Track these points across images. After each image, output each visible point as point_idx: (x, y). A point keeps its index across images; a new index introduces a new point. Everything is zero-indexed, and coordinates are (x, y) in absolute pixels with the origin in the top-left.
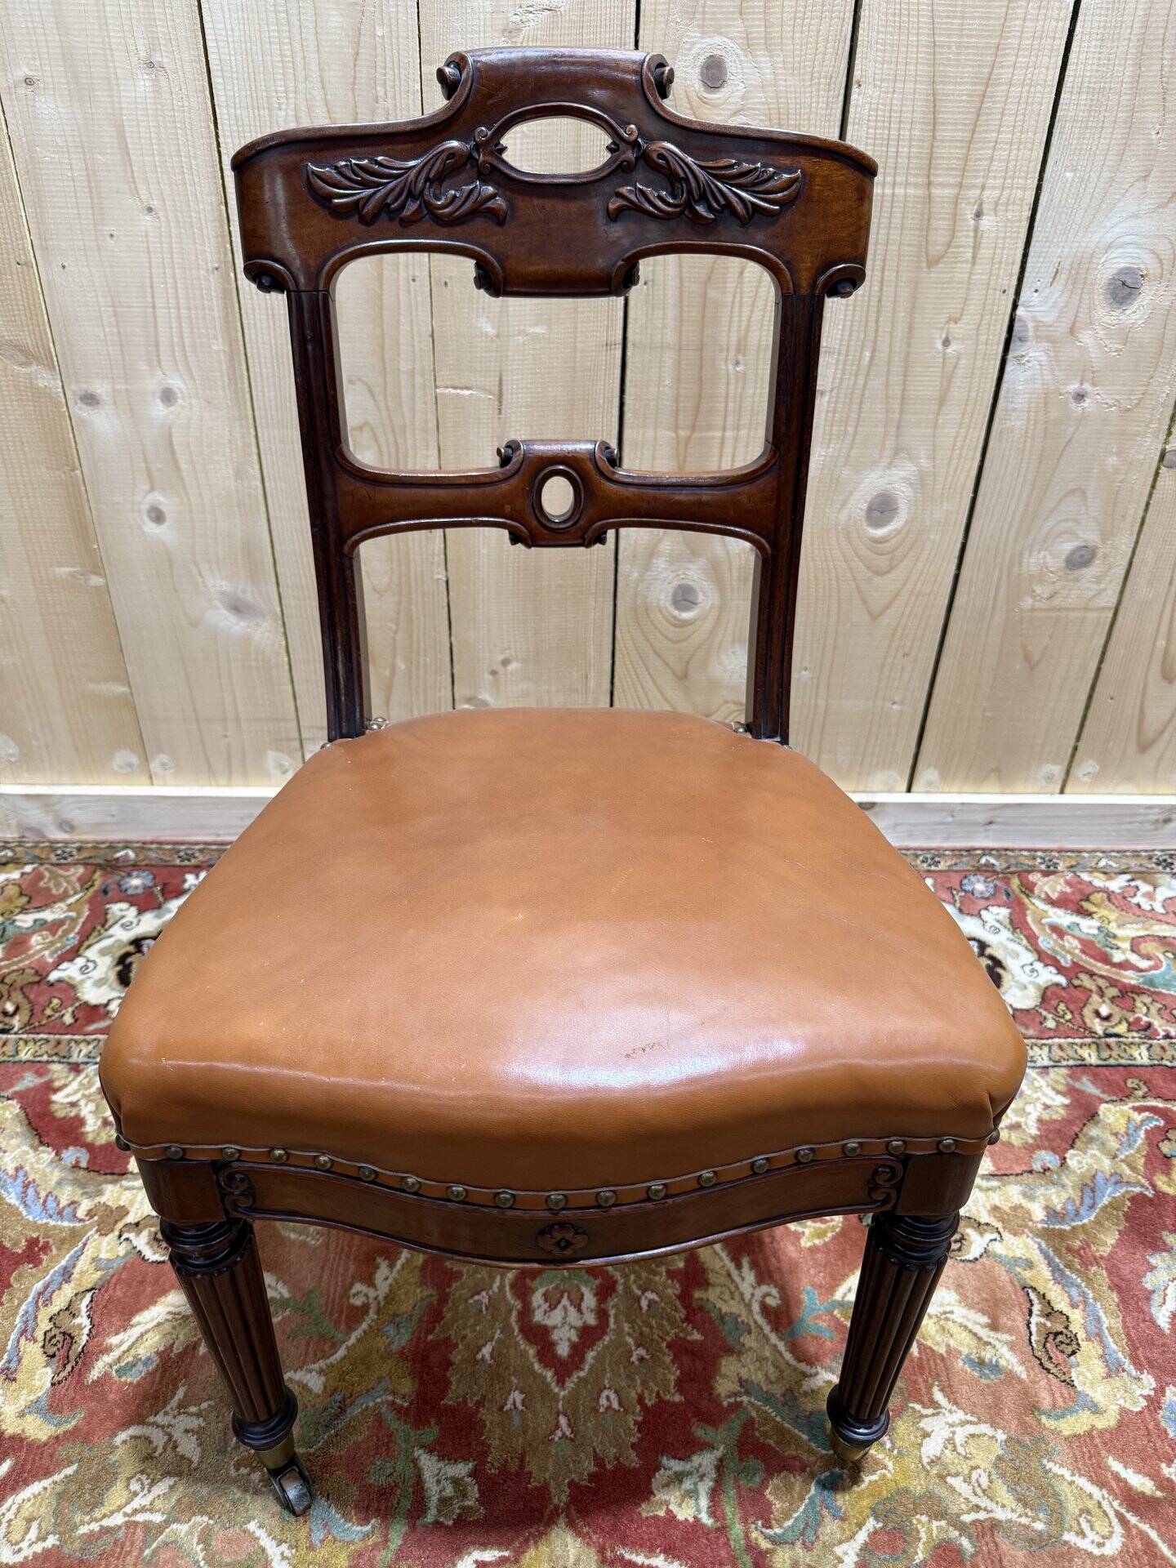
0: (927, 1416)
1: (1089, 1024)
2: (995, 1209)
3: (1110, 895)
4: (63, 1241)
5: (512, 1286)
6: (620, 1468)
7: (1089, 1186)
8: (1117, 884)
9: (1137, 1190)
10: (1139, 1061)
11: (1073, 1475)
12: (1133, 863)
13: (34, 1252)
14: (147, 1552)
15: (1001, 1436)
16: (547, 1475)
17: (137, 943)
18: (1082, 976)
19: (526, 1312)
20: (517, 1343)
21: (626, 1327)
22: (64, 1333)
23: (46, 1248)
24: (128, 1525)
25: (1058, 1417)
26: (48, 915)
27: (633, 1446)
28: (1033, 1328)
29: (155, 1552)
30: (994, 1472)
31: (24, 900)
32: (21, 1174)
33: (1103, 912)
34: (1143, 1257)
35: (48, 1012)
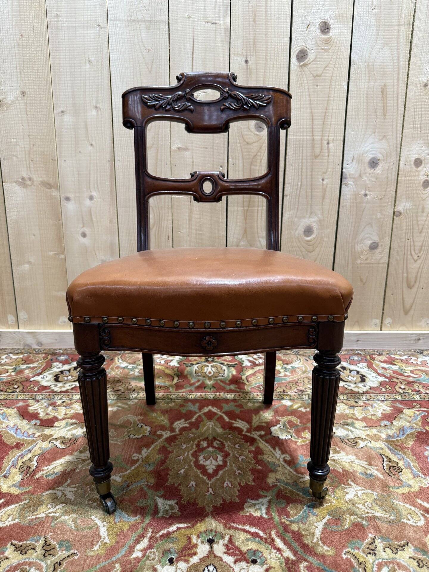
0: (347, 488)
1: (397, 390)
2: (368, 435)
3: (402, 360)
4: (29, 443)
5: (192, 455)
6: (231, 502)
7: (402, 430)
8: (404, 358)
9: (419, 430)
10: (416, 399)
11: (403, 504)
12: (409, 353)
13: (18, 446)
14: (53, 524)
15: (375, 493)
16: (204, 504)
17: (62, 372)
18: (394, 379)
19: (196, 462)
20: (193, 470)
21: (234, 465)
22: (27, 466)
23: (23, 445)
24: (46, 517)
25: (396, 489)
26: (31, 365)
27: (237, 496)
28: (385, 465)
29: (55, 524)
30: (373, 503)
31: (23, 362)
32: (16, 427)
33: (399, 364)
34: (424, 447)
35: (29, 388)
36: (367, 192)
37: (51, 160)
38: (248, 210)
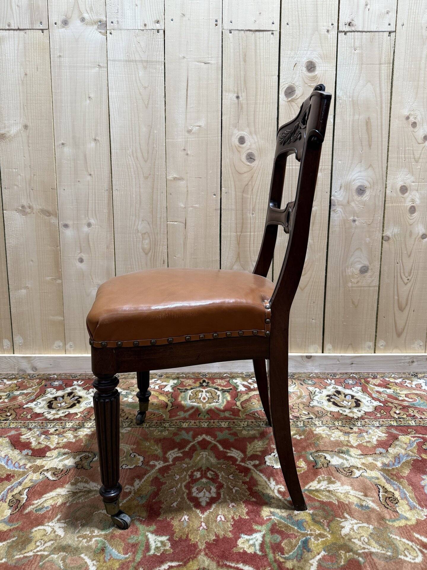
0: (343, 521)
1: (392, 415)
2: (363, 464)
3: (396, 384)
4: (20, 475)
5: (185, 486)
6: (225, 538)
7: (397, 457)
8: (399, 381)
9: (415, 458)
10: (412, 425)
11: (401, 538)
12: (403, 376)
13: (9, 478)
14: (40, 564)
15: (371, 527)
16: (197, 540)
17: (56, 398)
18: (389, 403)
19: (190, 493)
20: (186, 502)
21: (227, 497)
22: (17, 500)
23: (13, 476)
24: (34, 555)
25: (392, 521)
26: (25, 391)
27: (230, 531)
28: (381, 496)
29: (44, 564)
30: (369, 537)
31: (17, 388)
32: (7, 457)
33: (394, 388)
34: (420, 476)
35: (22, 415)
36: (356, 218)
37: (50, 189)
38: (241, 235)
